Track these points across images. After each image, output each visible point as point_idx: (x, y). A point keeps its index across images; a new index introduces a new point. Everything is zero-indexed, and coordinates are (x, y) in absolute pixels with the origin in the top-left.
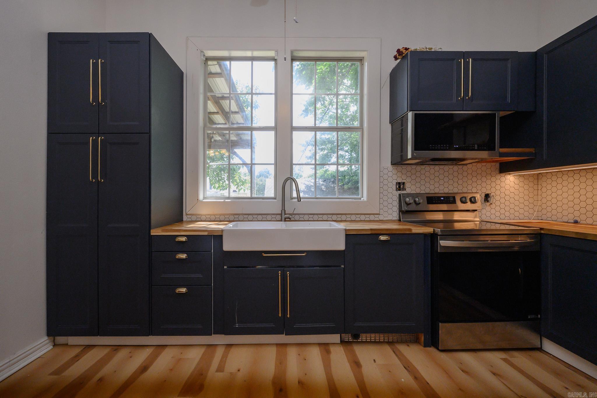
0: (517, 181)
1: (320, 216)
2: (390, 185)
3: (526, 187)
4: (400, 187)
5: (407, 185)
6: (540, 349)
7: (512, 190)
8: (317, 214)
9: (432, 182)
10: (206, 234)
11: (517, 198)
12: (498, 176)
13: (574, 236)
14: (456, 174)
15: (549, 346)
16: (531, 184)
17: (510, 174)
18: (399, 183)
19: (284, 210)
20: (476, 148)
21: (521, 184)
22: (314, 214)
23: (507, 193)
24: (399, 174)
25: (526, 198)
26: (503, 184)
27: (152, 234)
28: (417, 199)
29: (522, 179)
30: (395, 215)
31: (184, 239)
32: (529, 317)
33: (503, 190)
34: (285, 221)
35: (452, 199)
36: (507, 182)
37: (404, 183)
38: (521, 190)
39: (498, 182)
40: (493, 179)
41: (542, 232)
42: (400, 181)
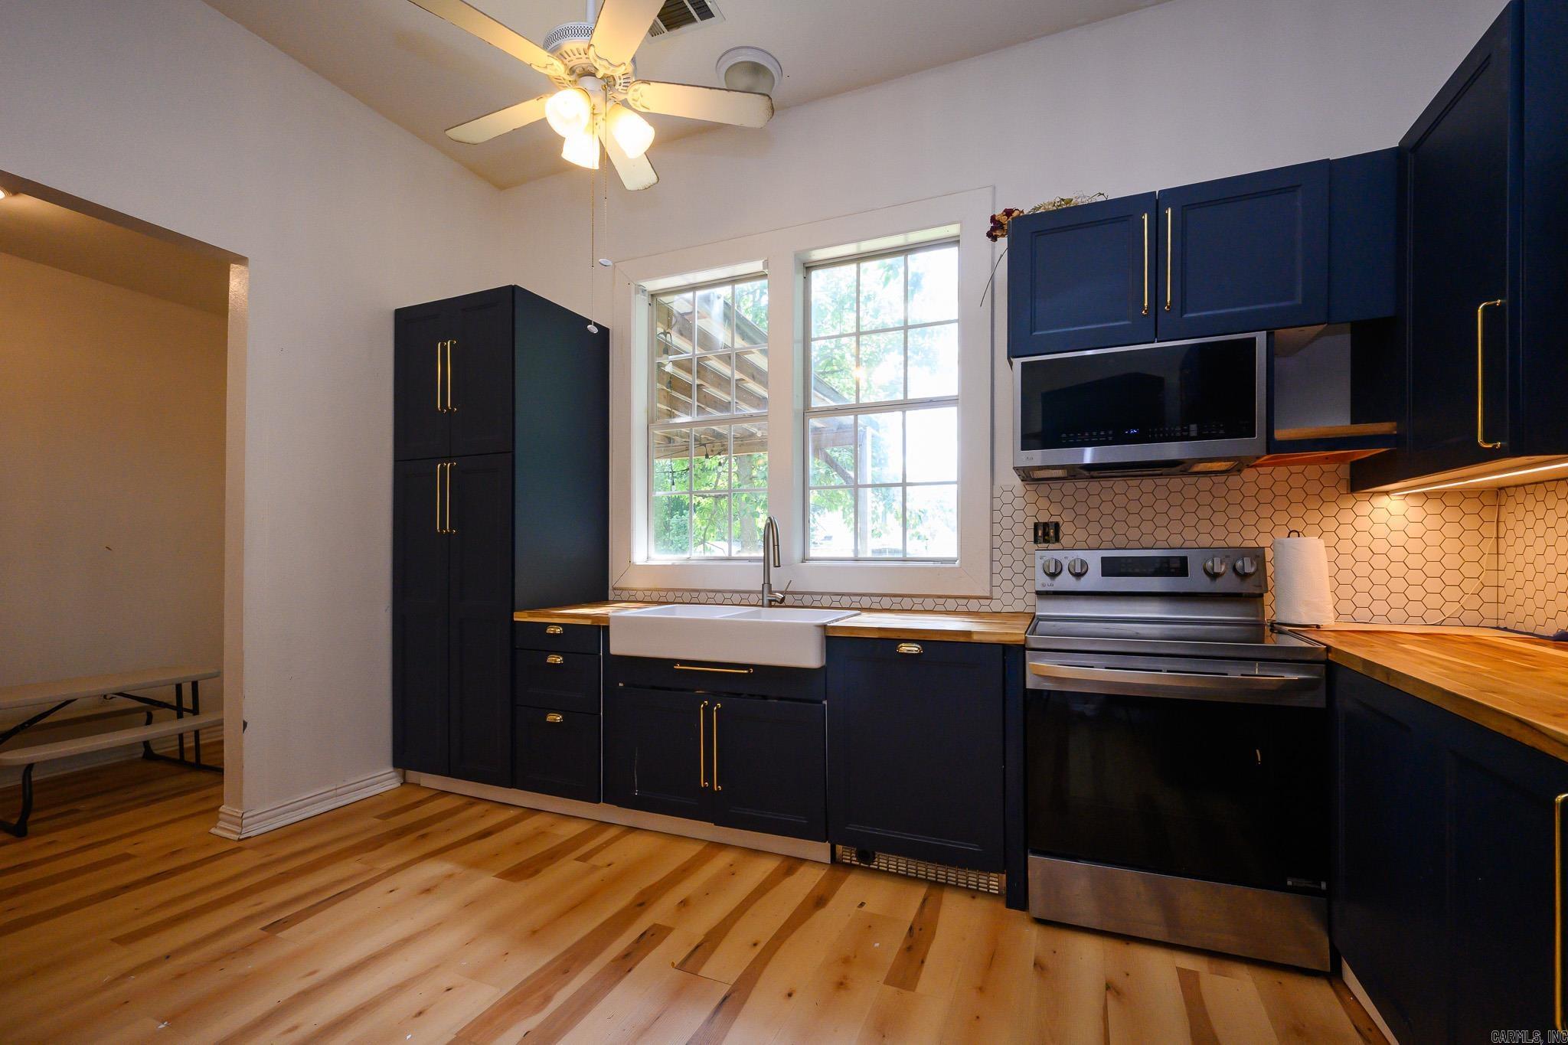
0: (1416, 514)
1: (854, 598)
2: (1019, 529)
3: (1451, 530)
4: (1046, 534)
5: (1064, 530)
7: (1398, 538)
9: (1134, 520)
11: (1415, 561)
12: (1348, 502)
14: (1204, 498)
16: (1471, 522)
17: (1387, 493)
18: (1046, 525)
20: (1193, 434)
21: (1434, 522)
23: (1380, 546)
24: (1043, 503)
25: (1452, 561)
26: (1362, 524)
27: (515, 619)
29: (1433, 507)
30: (1032, 602)
31: (558, 630)
32: (1289, 883)
33: (1363, 539)
34: (770, 606)
35: (1177, 565)
36: (1379, 515)
37: (1057, 526)
38: (1433, 538)
39: (1346, 516)
40: (1330, 509)
42: (1044, 518)
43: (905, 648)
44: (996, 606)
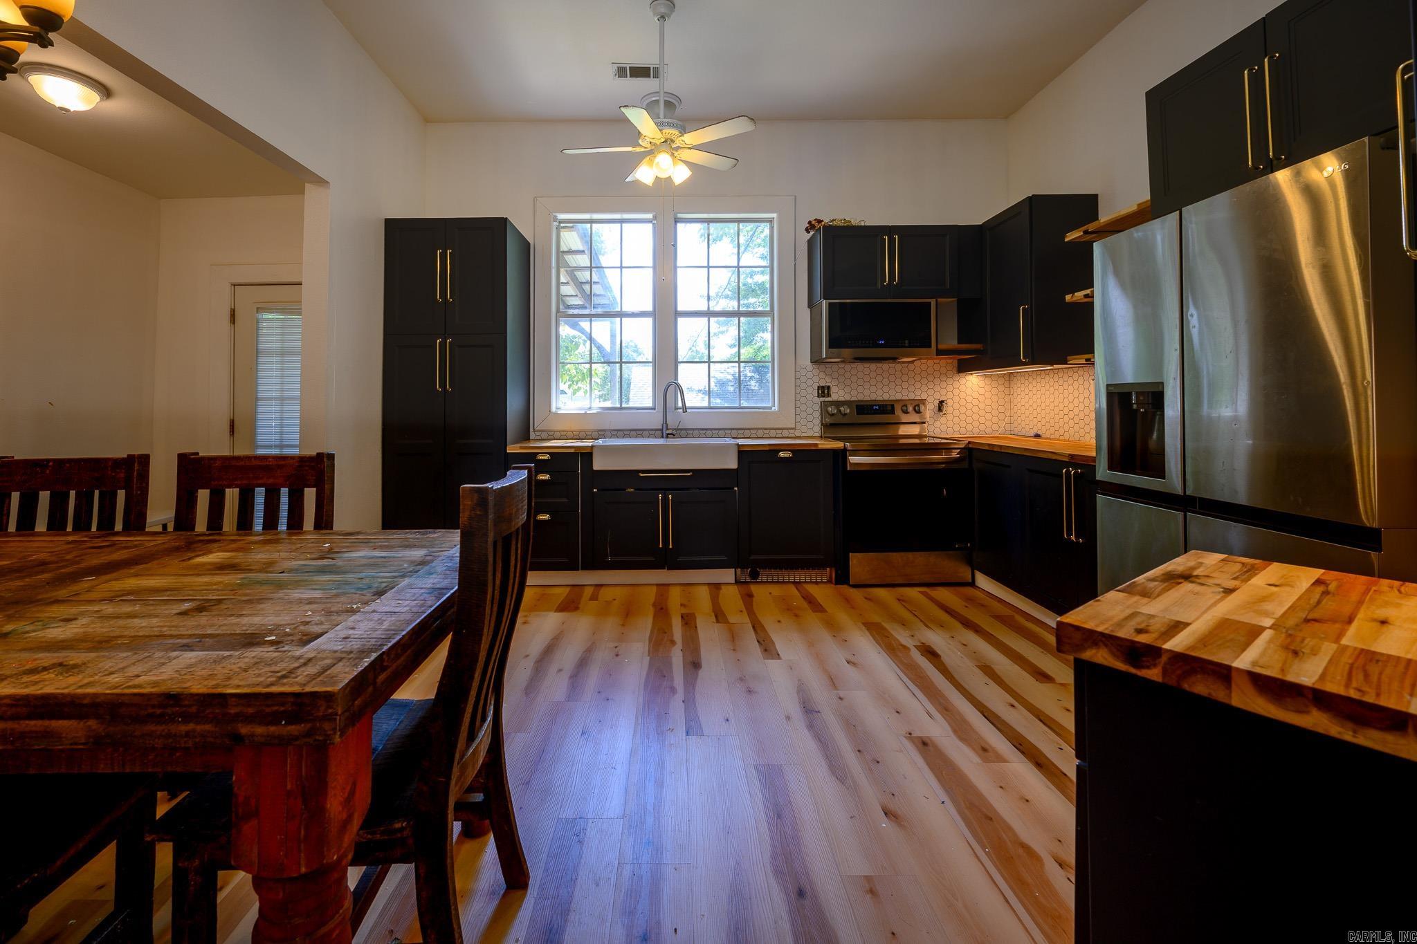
0: (982, 384)
2: (810, 390)
3: (995, 391)
4: (823, 392)
5: (833, 390)
6: (972, 584)
7: (976, 395)
8: (711, 429)
9: (867, 385)
10: (572, 451)
11: (982, 406)
12: (957, 377)
13: (987, 448)
14: (898, 374)
15: (983, 581)
16: (1001, 388)
17: (972, 374)
18: (823, 387)
19: (666, 423)
20: (907, 345)
21: (988, 387)
22: (706, 430)
23: (969, 399)
24: (822, 375)
25: (995, 405)
26: (962, 388)
27: (508, 452)
28: (842, 409)
29: (988, 381)
30: (817, 430)
31: (546, 457)
32: (958, 546)
33: (963, 395)
34: (667, 437)
35: (889, 408)
36: (969, 384)
37: (829, 388)
38: (988, 395)
39: (956, 384)
40: (950, 381)
41: (970, 446)
42: (822, 384)
43: (782, 455)
44: (798, 434)
